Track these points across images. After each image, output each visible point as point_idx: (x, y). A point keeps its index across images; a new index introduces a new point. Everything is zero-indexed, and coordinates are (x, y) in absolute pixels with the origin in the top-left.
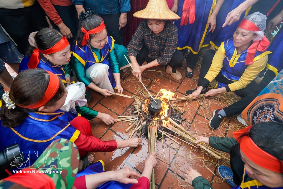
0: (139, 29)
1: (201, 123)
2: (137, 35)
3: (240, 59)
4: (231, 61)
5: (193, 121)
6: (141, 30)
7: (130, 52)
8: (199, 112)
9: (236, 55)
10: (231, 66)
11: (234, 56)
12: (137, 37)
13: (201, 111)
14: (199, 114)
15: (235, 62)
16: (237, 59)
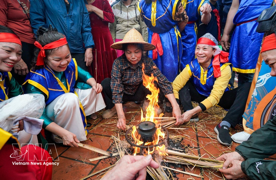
0: (114, 69)
1: (209, 144)
2: (116, 75)
3: (208, 75)
4: (201, 79)
5: (198, 145)
6: (117, 69)
7: (116, 99)
8: (199, 135)
9: (204, 72)
10: (203, 84)
11: (202, 74)
12: (117, 77)
13: (201, 133)
14: (200, 137)
15: (205, 79)
16: (206, 75)
